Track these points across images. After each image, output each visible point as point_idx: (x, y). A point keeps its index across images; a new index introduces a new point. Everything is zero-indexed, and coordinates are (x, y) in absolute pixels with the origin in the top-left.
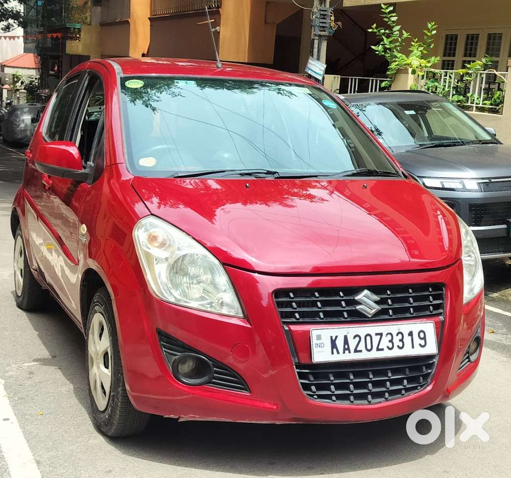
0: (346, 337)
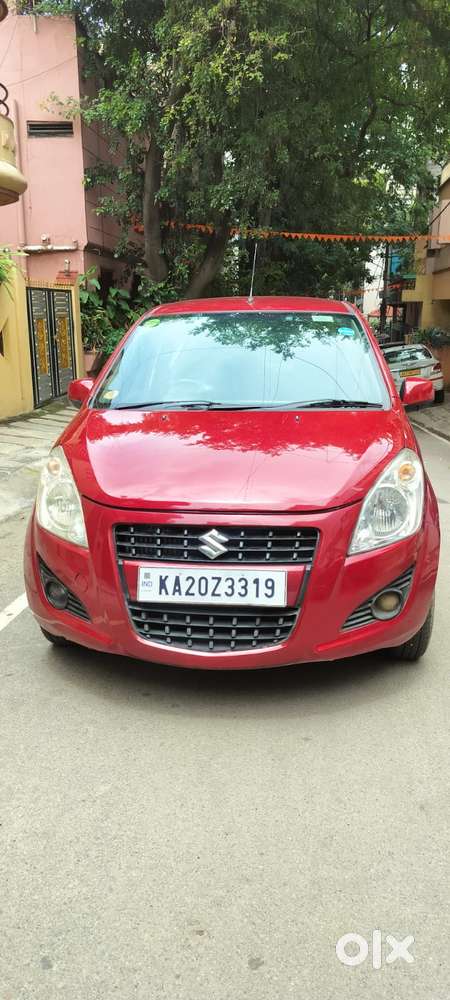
0: (177, 579)
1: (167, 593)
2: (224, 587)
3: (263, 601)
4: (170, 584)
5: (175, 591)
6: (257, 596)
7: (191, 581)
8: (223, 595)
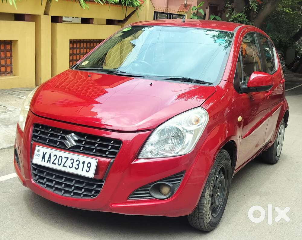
0: (50, 154)
1: (45, 161)
2: (68, 163)
3: (84, 174)
4: (47, 157)
5: (48, 161)
6: (82, 170)
7: (55, 157)
8: (68, 167)
